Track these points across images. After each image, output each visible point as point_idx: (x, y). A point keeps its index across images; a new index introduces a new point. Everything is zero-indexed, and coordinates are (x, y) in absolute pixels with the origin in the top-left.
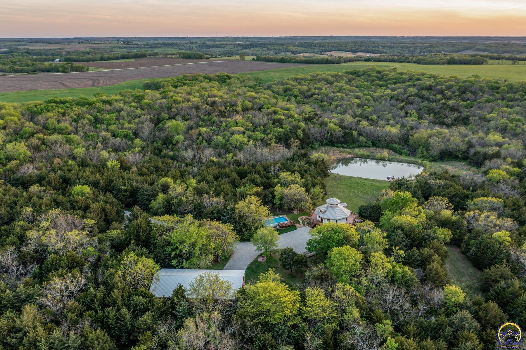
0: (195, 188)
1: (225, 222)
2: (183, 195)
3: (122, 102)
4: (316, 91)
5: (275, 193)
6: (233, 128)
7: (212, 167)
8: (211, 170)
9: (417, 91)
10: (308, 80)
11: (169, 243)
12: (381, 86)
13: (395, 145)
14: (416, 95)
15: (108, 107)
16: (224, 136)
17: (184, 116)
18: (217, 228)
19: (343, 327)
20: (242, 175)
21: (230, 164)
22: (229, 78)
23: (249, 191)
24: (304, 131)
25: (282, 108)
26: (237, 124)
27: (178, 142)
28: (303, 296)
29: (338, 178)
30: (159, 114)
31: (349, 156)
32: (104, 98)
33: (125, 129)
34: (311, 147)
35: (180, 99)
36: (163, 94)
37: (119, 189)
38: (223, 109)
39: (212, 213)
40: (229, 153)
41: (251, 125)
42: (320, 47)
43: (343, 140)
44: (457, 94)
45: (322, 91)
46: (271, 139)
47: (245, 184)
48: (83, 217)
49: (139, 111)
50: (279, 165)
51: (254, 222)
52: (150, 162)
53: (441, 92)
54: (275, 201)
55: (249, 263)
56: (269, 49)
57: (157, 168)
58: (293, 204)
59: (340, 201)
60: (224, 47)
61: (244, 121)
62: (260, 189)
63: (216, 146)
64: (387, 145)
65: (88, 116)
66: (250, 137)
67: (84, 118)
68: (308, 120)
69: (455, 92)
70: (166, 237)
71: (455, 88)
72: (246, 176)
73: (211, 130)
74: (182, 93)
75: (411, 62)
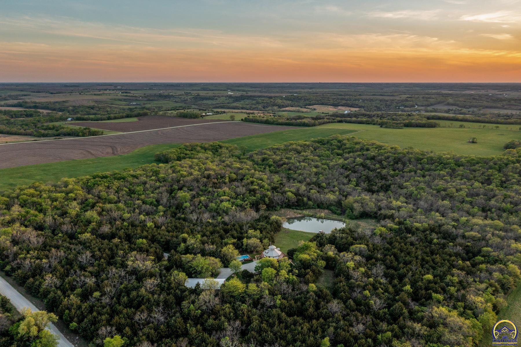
0: (200, 240)
1: (216, 258)
2: (195, 244)
3: (145, 176)
4: (286, 161)
5: (244, 243)
6: (222, 197)
7: (209, 226)
8: (208, 228)
9: (363, 161)
10: (282, 150)
11: (191, 267)
12: (338, 155)
13: (333, 207)
14: (362, 164)
15: (136, 180)
16: (216, 203)
17: (189, 187)
18: (213, 260)
19: (261, 297)
20: (226, 231)
21: (219, 223)
22: (221, 147)
23: (229, 242)
24: (269, 199)
25: (257, 179)
26: (225, 193)
27: (186, 207)
28: (247, 286)
29: (288, 231)
30: (172, 186)
31: (299, 215)
32: (132, 172)
33: (150, 198)
34: (275, 209)
35: (185, 173)
36: (173, 168)
37: (160, 240)
38: (216, 181)
39: (210, 253)
40: (220, 216)
41: (234, 194)
42: (305, 100)
43: (296, 204)
44: (391, 164)
45: (291, 161)
46: (247, 205)
47: (227, 237)
48: (147, 255)
49: (158, 184)
50: (249, 224)
51: (231, 257)
52: (171, 223)
53: (380, 162)
54: (243, 247)
55: (227, 277)
56: (258, 103)
57: (176, 227)
58: (252, 249)
59: (275, 247)
60: (216, 99)
61: (230, 191)
62: (235, 241)
63: (211, 211)
64: (328, 207)
65: (125, 189)
66: (233, 203)
67: (122, 190)
68: (274, 189)
69: (389, 162)
70: (190, 264)
71: (390, 159)
72: (229, 232)
73: (208, 198)
74: (186, 167)
75: (377, 124)
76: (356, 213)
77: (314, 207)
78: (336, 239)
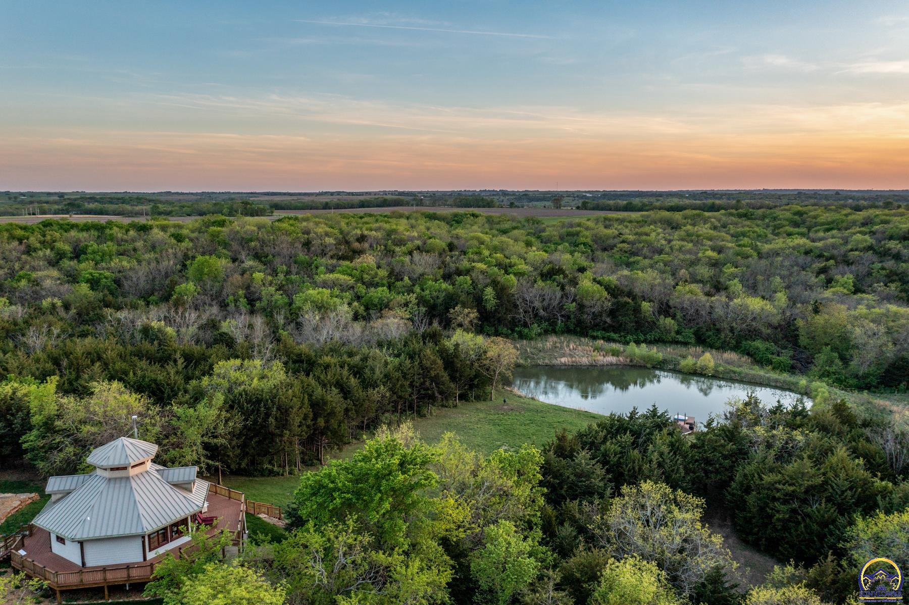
4: (632, 238)
13: (758, 343)
31: (610, 360)
34: (520, 333)
43: (608, 320)
45: (644, 238)
46: (406, 305)
61: (374, 265)
64: (738, 343)
65: (62, 245)
67: (52, 248)
76: (861, 363)
77: (680, 338)
78: (742, 454)
